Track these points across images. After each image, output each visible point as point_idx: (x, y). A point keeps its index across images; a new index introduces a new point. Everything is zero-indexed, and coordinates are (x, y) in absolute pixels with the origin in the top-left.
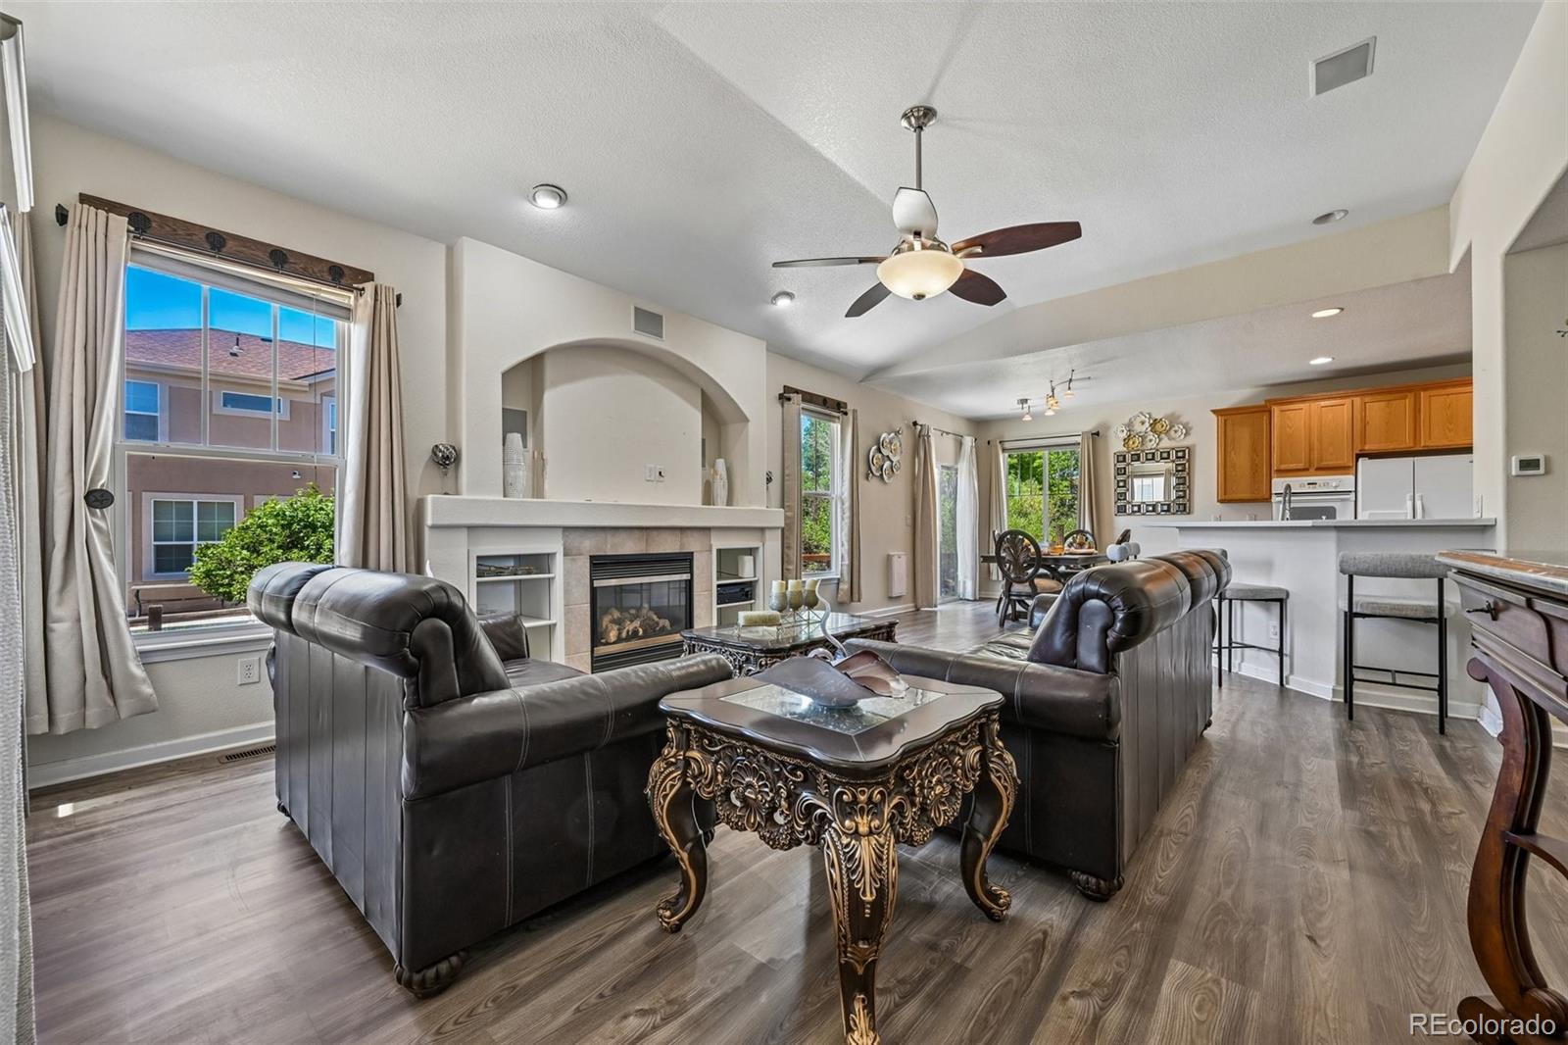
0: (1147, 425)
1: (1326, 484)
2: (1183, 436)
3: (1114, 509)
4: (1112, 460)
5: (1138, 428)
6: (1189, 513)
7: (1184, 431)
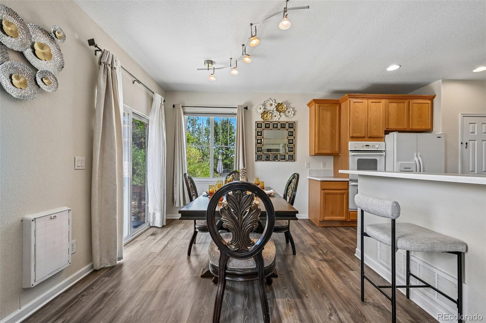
0: (274, 106)
1: (373, 146)
2: (292, 115)
3: (254, 156)
4: (254, 126)
5: (269, 108)
6: (294, 161)
7: (293, 112)
